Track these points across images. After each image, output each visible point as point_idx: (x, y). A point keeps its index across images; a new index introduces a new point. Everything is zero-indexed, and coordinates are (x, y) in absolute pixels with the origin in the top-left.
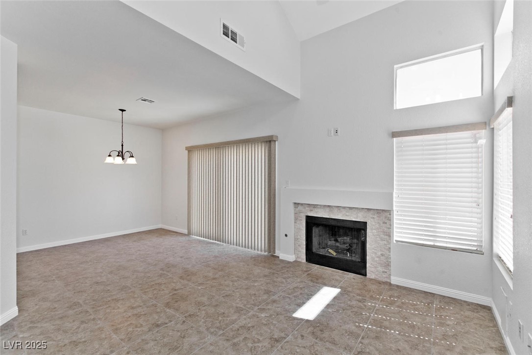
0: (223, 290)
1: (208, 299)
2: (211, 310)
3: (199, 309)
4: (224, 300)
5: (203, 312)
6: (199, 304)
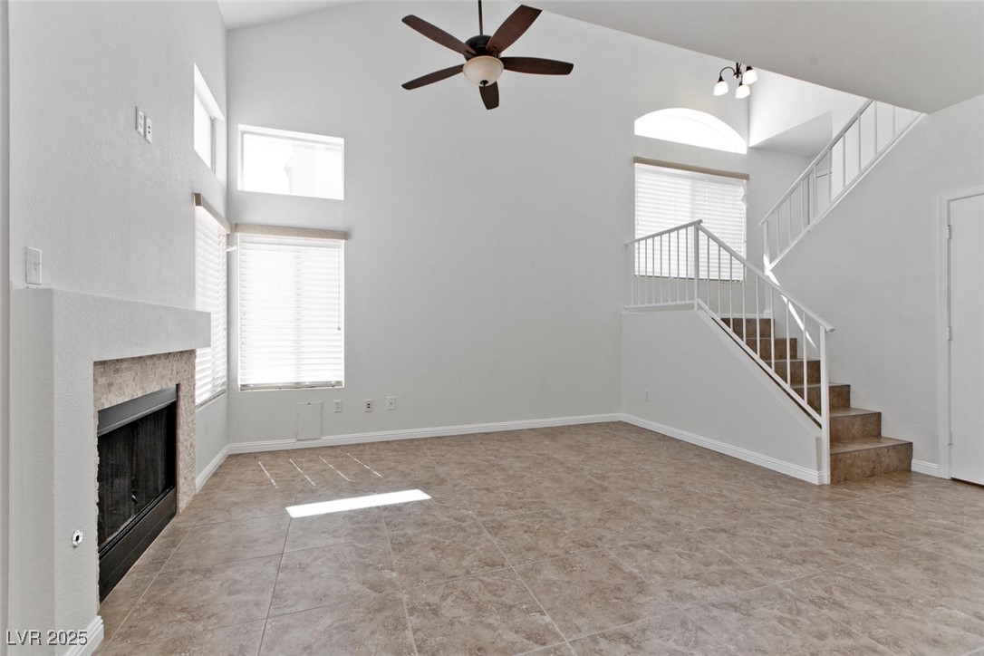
0: (487, 585)
1: (538, 571)
2: (546, 544)
3: (567, 552)
4: (507, 557)
5: (561, 545)
6: (564, 564)
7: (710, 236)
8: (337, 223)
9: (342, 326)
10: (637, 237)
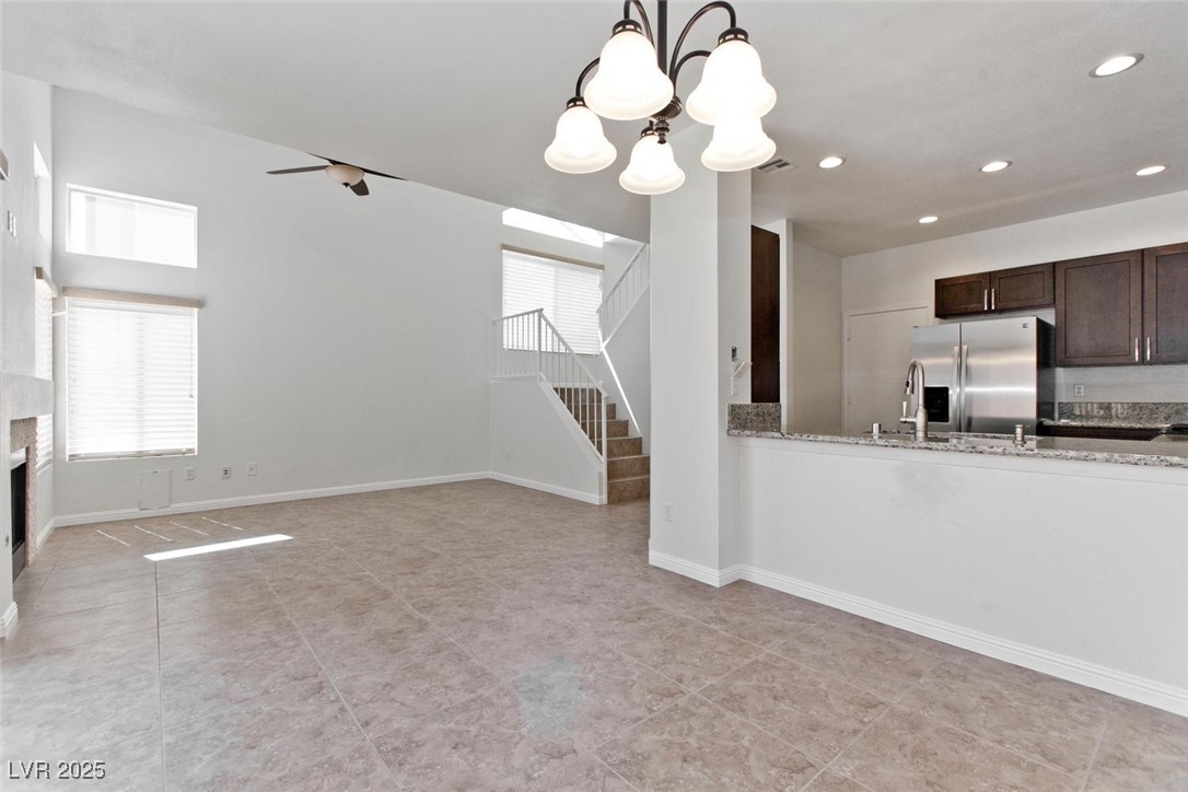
7: (548, 323)
8: (190, 291)
9: (195, 393)
10: (505, 315)
